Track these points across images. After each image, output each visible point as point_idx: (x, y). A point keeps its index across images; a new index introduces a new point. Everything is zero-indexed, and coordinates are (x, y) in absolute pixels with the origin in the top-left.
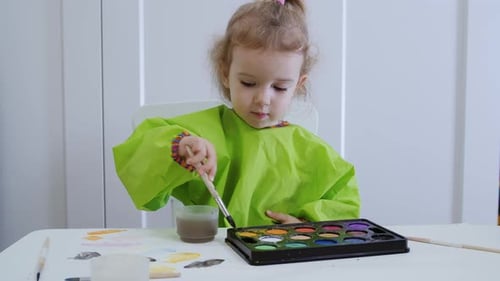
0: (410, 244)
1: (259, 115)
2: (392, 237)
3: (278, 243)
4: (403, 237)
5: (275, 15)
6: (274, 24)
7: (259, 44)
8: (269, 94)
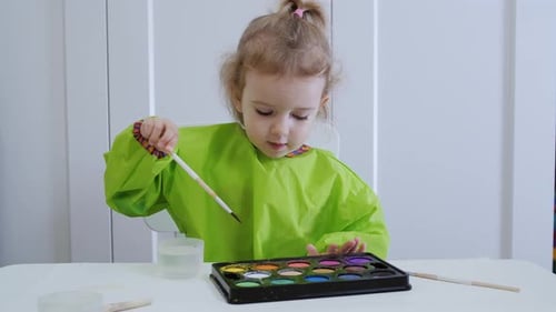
0: (412, 281)
1: (276, 146)
2: (394, 273)
3: (263, 279)
4: (403, 273)
5: (292, 35)
6: (293, 45)
7: (276, 69)
8: (287, 123)
